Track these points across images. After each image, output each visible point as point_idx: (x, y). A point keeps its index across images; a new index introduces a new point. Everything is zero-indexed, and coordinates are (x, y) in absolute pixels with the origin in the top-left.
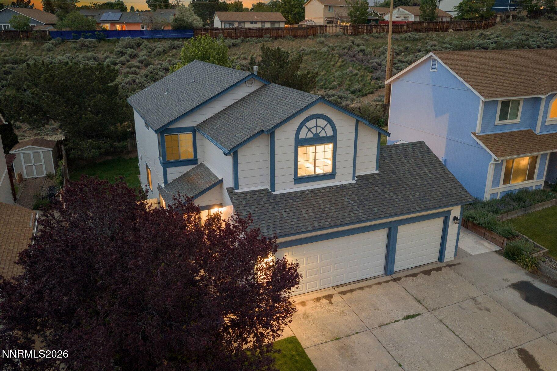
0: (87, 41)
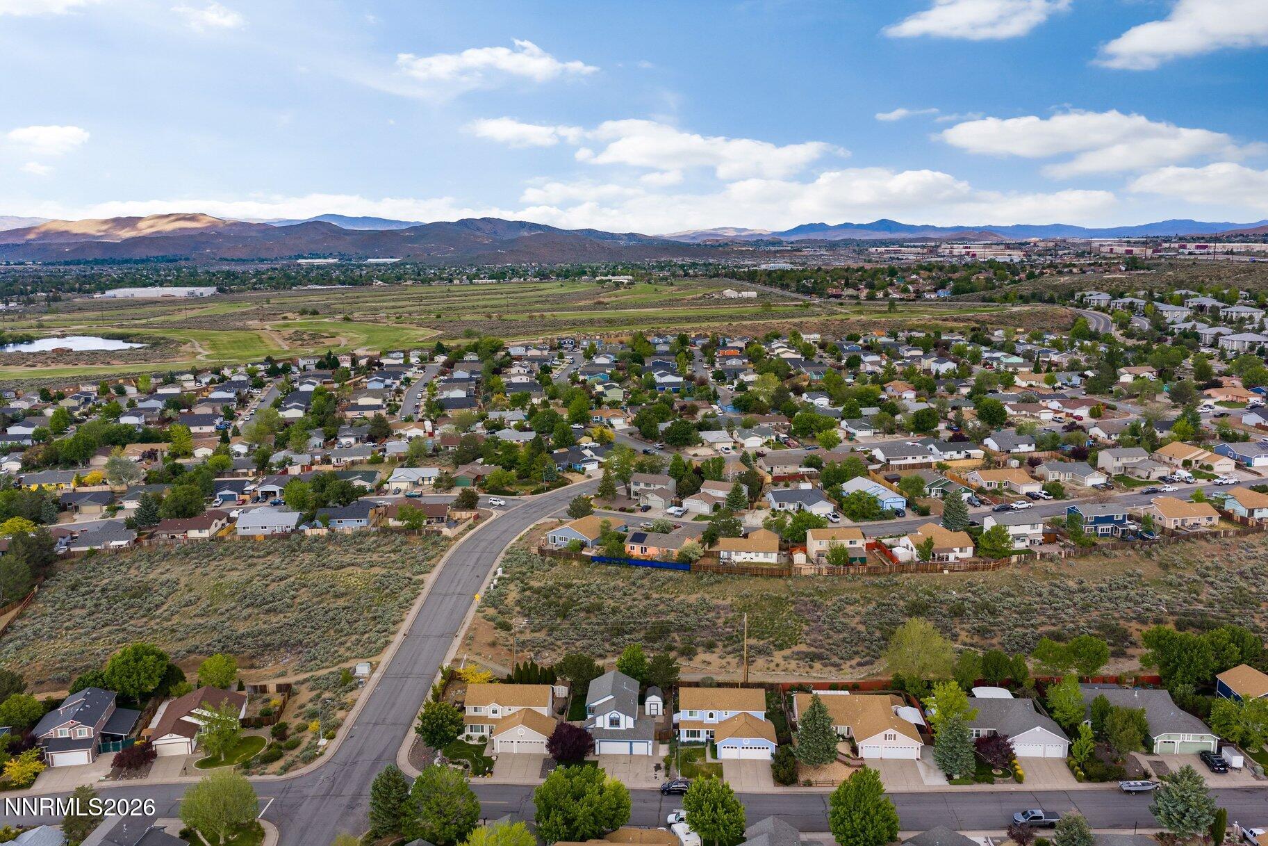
0: (611, 568)
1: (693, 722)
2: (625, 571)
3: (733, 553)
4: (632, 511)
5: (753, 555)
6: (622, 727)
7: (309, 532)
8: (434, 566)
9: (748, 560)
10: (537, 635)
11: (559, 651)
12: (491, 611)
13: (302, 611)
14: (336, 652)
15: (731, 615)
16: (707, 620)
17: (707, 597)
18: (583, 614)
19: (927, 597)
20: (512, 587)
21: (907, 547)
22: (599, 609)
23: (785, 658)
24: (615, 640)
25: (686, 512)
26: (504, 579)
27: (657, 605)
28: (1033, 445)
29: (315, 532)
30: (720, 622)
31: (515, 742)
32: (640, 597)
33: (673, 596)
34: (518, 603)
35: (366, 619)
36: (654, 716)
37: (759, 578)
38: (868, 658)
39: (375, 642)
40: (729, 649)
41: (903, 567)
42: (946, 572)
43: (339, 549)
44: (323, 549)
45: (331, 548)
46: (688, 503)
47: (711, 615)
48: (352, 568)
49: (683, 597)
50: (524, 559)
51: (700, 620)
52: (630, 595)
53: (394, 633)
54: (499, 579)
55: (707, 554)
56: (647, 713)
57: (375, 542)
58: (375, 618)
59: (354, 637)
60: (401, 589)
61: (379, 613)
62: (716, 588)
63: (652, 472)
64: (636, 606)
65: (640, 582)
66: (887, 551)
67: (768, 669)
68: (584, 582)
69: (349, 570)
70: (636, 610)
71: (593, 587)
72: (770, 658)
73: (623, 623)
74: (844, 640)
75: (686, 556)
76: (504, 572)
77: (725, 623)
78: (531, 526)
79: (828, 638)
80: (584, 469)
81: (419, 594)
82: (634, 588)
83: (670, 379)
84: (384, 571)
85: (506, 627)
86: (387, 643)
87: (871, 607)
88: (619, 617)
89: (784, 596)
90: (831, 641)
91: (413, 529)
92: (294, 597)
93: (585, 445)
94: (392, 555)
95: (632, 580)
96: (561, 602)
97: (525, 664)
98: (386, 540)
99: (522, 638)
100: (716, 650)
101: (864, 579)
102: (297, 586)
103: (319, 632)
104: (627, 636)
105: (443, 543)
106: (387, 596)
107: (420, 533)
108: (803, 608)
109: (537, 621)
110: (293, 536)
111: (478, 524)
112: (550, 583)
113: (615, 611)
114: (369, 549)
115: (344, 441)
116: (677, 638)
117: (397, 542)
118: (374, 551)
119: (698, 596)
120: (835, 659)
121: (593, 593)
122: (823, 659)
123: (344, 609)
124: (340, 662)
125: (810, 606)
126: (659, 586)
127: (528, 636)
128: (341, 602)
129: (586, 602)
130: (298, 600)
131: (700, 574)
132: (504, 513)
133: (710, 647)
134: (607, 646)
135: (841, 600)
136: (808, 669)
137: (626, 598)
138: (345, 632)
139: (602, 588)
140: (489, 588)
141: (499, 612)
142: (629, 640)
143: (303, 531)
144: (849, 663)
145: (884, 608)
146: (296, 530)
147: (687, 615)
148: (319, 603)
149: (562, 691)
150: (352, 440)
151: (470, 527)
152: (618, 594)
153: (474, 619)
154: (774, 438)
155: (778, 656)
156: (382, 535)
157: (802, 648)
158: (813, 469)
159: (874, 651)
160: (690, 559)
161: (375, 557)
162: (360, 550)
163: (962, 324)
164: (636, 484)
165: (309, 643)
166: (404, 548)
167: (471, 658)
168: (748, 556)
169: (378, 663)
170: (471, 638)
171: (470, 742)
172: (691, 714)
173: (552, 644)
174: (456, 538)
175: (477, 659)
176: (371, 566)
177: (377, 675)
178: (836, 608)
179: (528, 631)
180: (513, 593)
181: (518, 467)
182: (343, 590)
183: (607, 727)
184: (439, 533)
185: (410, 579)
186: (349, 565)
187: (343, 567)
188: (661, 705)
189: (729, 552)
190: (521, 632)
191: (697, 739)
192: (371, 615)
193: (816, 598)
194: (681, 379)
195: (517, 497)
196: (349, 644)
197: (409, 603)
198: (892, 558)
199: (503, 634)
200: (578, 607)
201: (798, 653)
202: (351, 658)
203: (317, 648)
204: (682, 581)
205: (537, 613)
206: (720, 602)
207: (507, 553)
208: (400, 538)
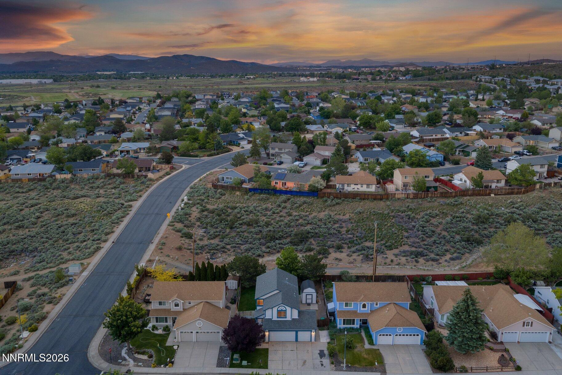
1: (348, 311)
2: (273, 199)
3: (346, 185)
4: (271, 165)
5: (359, 186)
6: (289, 318)
7: (58, 176)
8: (140, 196)
9: (356, 189)
10: (212, 241)
11: (228, 253)
12: (179, 226)
13: (42, 226)
14: (60, 255)
15: (350, 226)
16: (334, 229)
17: (332, 214)
18: (244, 227)
19: (486, 212)
20: (194, 209)
21: (461, 180)
22: (257, 223)
23: (396, 255)
24: (269, 244)
25: (306, 165)
26: (188, 203)
27: (297, 220)
28: (502, 130)
29: (63, 176)
30: (344, 230)
31: (194, 332)
32: (285, 215)
33: (308, 213)
34: (199, 219)
35: (87, 231)
36: (309, 304)
37: (366, 201)
38: (455, 255)
39: (89, 248)
40: (353, 249)
41: (464, 193)
42: (493, 195)
43: (77, 187)
44: (67, 187)
45: (73, 186)
46: (306, 159)
47: (336, 226)
48: (84, 198)
49: (314, 214)
50: (203, 191)
51: (329, 229)
52: (278, 213)
53: (105, 241)
54: (185, 204)
55: (328, 187)
56: (304, 302)
57: (103, 182)
58: (93, 231)
59: (77, 244)
60: (116, 211)
61: (97, 227)
62: (337, 208)
63: (281, 142)
64: (282, 221)
65: (283, 205)
66: (449, 183)
67: (385, 263)
68: (245, 205)
69: (81, 200)
70: (283, 223)
71: (251, 208)
72: (385, 256)
73: (274, 231)
74: (435, 242)
75: (314, 187)
76: (189, 200)
77: (347, 231)
78: (208, 173)
79: (423, 241)
80: (239, 144)
81: (128, 214)
82: (280, 209)
83: (283, 105)
84: (106, 200)
85: (189, 236)
86: (98, 249)
87: (449, 219)
88: (270, 228)
89: (386, 212)
90: (426, 243)
91: (128, 175)
92: (38, 218)
93: (239, 132)
94: (113, 190)
95: (278, 203)
96: (229, 218)
97: (203, 263)
98: (110, 181)
99: (201, 243)
100: (343, 250)
101: (439, 200)
102: (41, 210)
103: (51, 242)
104: (277, 241)
105: (148, 183)
106: (104, 215)
107: (133, 177)
108: (401, 220)
109: (212, 232)
110: (48, 179)
111: (172, 172)
112: (221, 206)
113: (268, 224)
114: (98, 187)
115: (98, 134)
116: (314, 242)
117: (117, 183)
118: (102, 187)
119: (326, 213)
120: (432, 256)
121: (251, 212)
122: (424, 256)
123: (72, 225)
124: (61, 263)
125: (406, 219)
126: (297, 207)
127: (206, 242)
128: (71, 220)
129: (247, 218)
130: (41, 219)
131: (325, 199)
132: (190, 166)
133: (339, 248)
134: (264, 248)
135: (426, 215)
136: (415, 263)
137: (275, 215)
138: (69, 242)
139: (257, 209)
140: (178, 210)
141: (185, 226)
142: (279, 244)
143: (54, 176)
144: (444, 258)
145: (457, 219)
146: (51, 176)
147: (320, 227)
148: (56, 221)
149: (232, 284)
150: (103, 133)
151: (167, 174)
152: (269, 213)
153: (166, 231)
154: (348, 129)
155: (390, 255)
156: (108, 178)
157: (406, 248)
158: (379, 141)
159: (458, 249)
160: (317, 188)
161: (102, 191)
162: (92, 187)
163: (424, 88)
164: (273, 148)
165: (42, 249)
166: (121, 186)
167: (162, 259)
168: (356, 187)
169: (88, 264)
170: (164, 244)
171: (156, 332)
172: (347, 305)
173: (224, 248)
174: (157, 180)
175: (167, 259)
176: (98, 197)
177: (85, 274)
178: (424, 219)
179: (206, 239)
180: (195, 212)
181: (199, 142)
182: (73, 212)
183: (275, 318)
184: (146, 176)
185: (123, 204)
186: (82, 196)
187: (78, 198)
188: (315, 295)
189: (343, 185)
190: (201, 240)
191: (352, 326)
192: (91, 229)
193: (409, 213)
194: (289, 106)
195: (198, 158)
196: (71, 250)
197: (119, 220)
198: (453, 187)
199: (187, 241)
200: (241, 222)
201: (404, 252)
202: (69, 260)
203: (48, 253)
204: (312, 204)
205: (212, 226)
206: (341, 217)
207: (191, 188)
208: (119, 180)
